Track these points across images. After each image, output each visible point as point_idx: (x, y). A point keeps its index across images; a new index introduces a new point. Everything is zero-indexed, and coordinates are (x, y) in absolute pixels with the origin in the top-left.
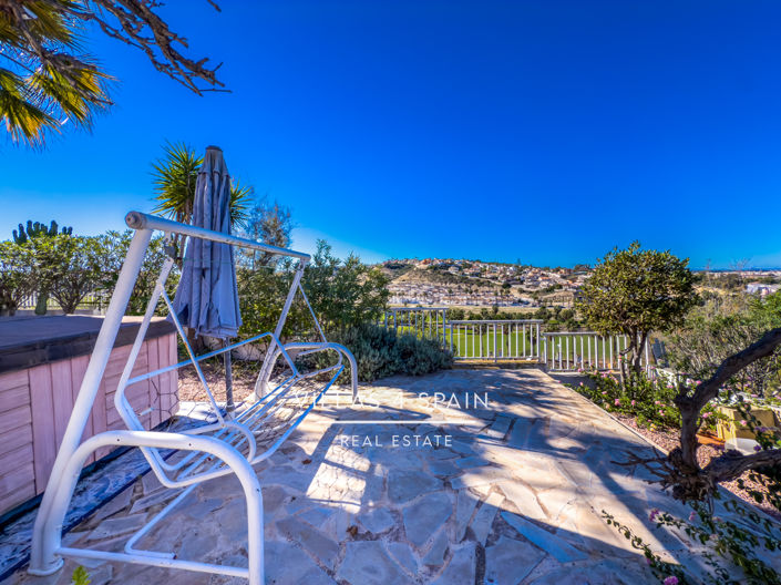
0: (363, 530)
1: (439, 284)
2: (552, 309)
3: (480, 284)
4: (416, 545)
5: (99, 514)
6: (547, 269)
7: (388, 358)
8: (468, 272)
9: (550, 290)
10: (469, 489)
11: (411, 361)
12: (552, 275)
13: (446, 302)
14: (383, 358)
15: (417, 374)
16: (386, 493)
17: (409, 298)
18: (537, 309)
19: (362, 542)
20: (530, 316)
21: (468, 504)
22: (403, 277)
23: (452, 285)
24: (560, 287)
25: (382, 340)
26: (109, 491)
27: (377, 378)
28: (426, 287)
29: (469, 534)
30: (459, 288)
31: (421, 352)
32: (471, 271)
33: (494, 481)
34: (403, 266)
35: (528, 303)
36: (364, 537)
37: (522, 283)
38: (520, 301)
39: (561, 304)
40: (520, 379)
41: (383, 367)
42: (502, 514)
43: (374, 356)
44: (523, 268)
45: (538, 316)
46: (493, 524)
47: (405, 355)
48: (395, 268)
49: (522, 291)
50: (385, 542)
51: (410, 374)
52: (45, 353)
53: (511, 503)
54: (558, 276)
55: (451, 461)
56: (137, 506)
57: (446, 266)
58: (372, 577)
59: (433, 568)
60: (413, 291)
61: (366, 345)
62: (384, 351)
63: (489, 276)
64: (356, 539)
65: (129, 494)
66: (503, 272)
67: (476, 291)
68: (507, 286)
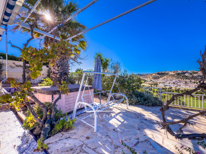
0: (116, 130)
1: (181, 80)
4: (125, 136)
5: (80, 115)
7: (139, 100)
8: (195, 75)
10: (144, 132)
11: (146, 102)
13: (184, 86)
14: (138, 100)
15: (148, 106)
16: (124, 126)
17: (167, 84)
21: (142, 134)
22: (164, 77)
23: (187, 80)
25: (139, 95)
26: (82, 113)
27: (136, 105)
28: (174, 81)
29: (138, 139)
30: (191, 81)
31: (150, 100)
33: (152, 133)
34: (164, 73)
36: (115, 131)
40: (186, 113)
41: (138, 102)
42: (150, 139)
43: (135, 99)
46: (145, 140)
47: (145, 100)
48: (161, 74)
50: (119, 133)
51: (146, 105)
52: (76, 90)
53: (154, 138)
55: (144, 126)
56: (85, 116)
57: (184, 73)
58: (114, 137)
60: (168, 82)
61: (134, 96)
62: (139, 98)
65: (84, 114)
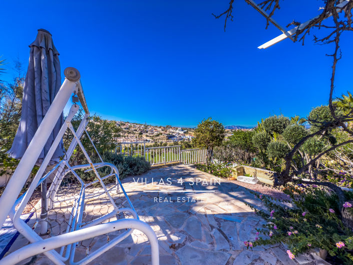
0: (176, 244)
2: (159, 143)
3: (129, 133)
4: (200, 239)
6: (156, 127)
8: (123, 127)
9: (158, 135)
10: (198, 212)
12: (158, 129)
16: (171, 226)
18: (154, 143)
19: (180, 249)
20: (151, 146)
21: (203, 217)
24: (162, 134)
29: (212, 227)
32: (125, 127)
33: (203, 206)
35: (150, 141)
36: (179, 247)
37: (147, 132)
38: (146, 140)
39: (162, 141)
42: (215, 216)
44: (148, 126)
45: (154, 146)
46: (215, 220)
49: (147, 136)
50: (189, 244)
53: (214, 211)
54: (160, 129)
59: (212, 243)
63: (133, 129)
64: (177, 249)
66: (139, 128)
67: (128, 136)
68: (141, 134)
